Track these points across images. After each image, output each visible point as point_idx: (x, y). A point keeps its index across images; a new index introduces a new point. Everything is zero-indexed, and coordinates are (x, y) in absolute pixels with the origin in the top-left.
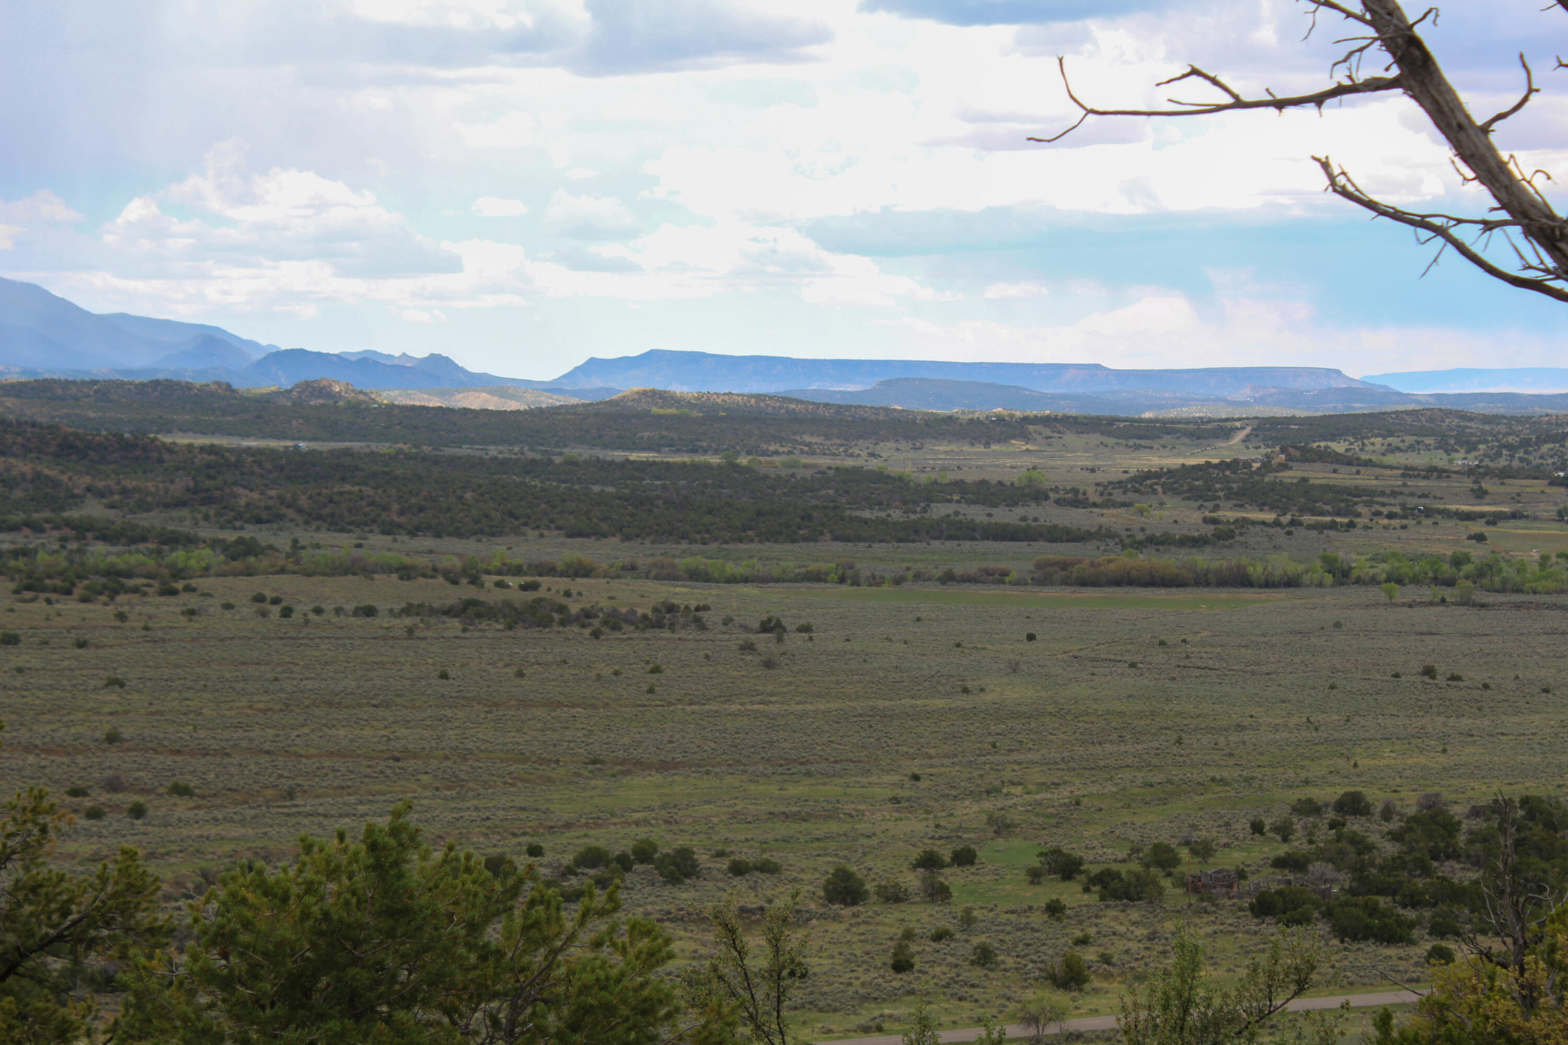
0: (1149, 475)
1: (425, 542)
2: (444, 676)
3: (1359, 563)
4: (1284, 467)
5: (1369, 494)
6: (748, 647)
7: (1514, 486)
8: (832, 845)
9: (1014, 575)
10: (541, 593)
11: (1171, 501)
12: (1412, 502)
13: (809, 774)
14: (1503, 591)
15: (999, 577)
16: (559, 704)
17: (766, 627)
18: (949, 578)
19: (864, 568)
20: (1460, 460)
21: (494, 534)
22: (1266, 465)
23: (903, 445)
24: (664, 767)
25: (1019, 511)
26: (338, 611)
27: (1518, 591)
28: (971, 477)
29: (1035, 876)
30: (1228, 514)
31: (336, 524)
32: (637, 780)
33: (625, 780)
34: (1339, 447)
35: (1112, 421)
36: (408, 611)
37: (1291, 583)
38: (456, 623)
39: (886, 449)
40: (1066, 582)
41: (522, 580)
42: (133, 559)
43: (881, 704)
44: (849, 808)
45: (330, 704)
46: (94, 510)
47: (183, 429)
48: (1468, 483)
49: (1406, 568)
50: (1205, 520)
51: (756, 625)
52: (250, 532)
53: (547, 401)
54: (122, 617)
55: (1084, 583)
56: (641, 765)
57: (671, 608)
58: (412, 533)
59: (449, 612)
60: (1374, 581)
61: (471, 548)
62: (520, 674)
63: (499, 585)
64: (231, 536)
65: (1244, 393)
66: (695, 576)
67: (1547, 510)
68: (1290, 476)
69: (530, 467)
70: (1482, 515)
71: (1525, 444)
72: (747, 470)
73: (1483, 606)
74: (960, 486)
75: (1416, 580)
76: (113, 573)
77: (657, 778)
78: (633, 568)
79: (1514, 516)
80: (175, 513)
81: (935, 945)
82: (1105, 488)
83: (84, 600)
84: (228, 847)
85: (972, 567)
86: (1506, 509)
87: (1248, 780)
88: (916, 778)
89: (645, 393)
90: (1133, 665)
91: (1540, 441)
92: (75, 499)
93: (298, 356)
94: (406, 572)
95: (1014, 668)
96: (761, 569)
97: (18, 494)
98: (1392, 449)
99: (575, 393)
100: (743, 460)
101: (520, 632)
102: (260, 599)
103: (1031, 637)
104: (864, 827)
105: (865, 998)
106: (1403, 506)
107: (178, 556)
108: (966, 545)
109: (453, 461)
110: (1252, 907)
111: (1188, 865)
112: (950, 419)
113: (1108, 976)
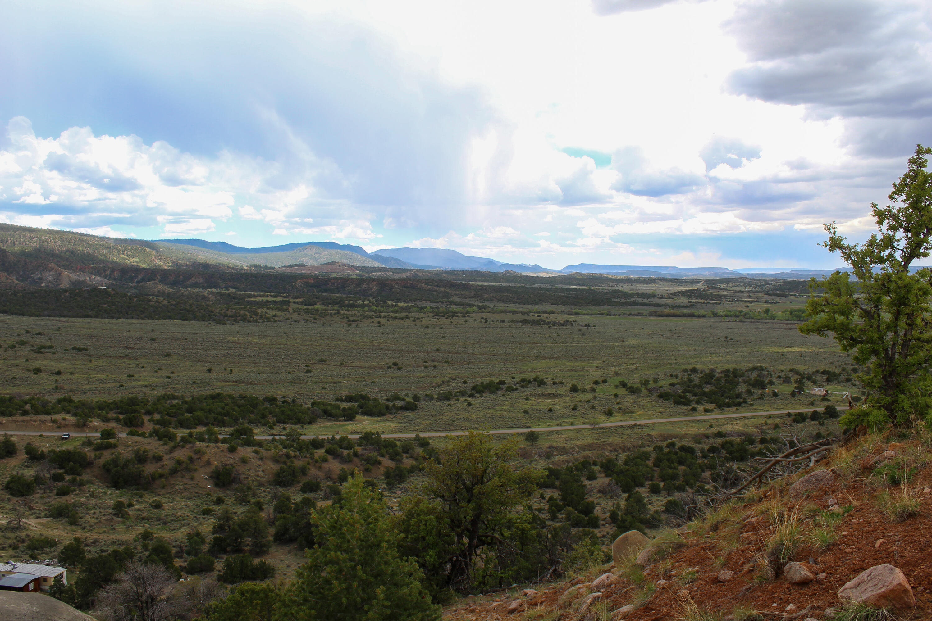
0: (678, 292)
1: (522, 306)
2: (513, 336)
3: (721, 312)
4: (708, 290)
5: (725, 296)
6: (580, 331)
7: (757, 295)
8: (579, 377)
9: (644, 314)
10: (541, 318)
11: (682, 298)
12: (734, 298)
13: (581, 360)
14: (749, 318)
15: (641, 314)
16: (535, 343)
17: (586, 326)
18: (630, 315)
19: (613, 312)
20: (747, 289)
21: (536, 304)
22: (704, 290)
23: (629, 284)
24: (551, 358)
25: (649, 300)
26: (498, 321)
27: (753, 318)
28: (640, 292)
29: (616, 387)
30: (694, 301)
31: (504, 302)
32: (544, 361)
33: (541, 361)
34: (722, 286)
35: (674, 279)
36: (512, 321)
37: (704, 316)
38: (520, 324)
39: (625, 285)
40: (655, 316)
41: (538, 314)
42: (459, 309)
43: (604, 344)
44: (586, 369)
45: (487, 343)
46: (455, 299)
47: (479, 281)
48: (747, 294)
49: (729, 313)
50: (689, 302)
51: (584, 325)
52: (486, 303)
53: (557, 275)
54: (451, 322)
55: (659, 316)
56: (546, 358)
57: (568, 321)
58: (519, 304)
59: (520, 322)
60: (722, 316)
61: (530, 307)
62: (529, 336)
63: (533, 315)
64: (481, 304)
65: (706, 273)
66: (577, 314)
67: (763, 300)
68: (709, 292)
69: (547, 290)
70: (749, 301)
71: (762, 285)
72: (593, 290)
73: (744, 322)
74: (638, 294)
75: (731, 316)
76: (454, 312)
77: (548, 361)
78: (564, 312)
79: (756, 301)
80: (471, 299)
81: (586, 404)
82: (668, 295)
83: (447, 318)
84: (450, 375)
85: (636, 312)
86: (754, 300)
87: (676, 363)
88: (604, 362)
89: (576, 273)
90: (662, 335)
91: (766, 284)
92: (452, 296)
93: (508, 265)
94: (514, 312)
95: (636, 336)
96: (590, 312)
97: (441, 295)
98: (733, 286)
99: (564, 273)
100: (592, 288)
101: (534, 326)
102: (482, 318)
103: (642, 329)
104: (587, 373)
105: (562, 417)
106: (732, 299)
107: (468, 309)
108: (636, 307)
109: (532, 288)
110: (658, 396)
111: (652, 384)
112: (639, 279)
113: (619, 412)
